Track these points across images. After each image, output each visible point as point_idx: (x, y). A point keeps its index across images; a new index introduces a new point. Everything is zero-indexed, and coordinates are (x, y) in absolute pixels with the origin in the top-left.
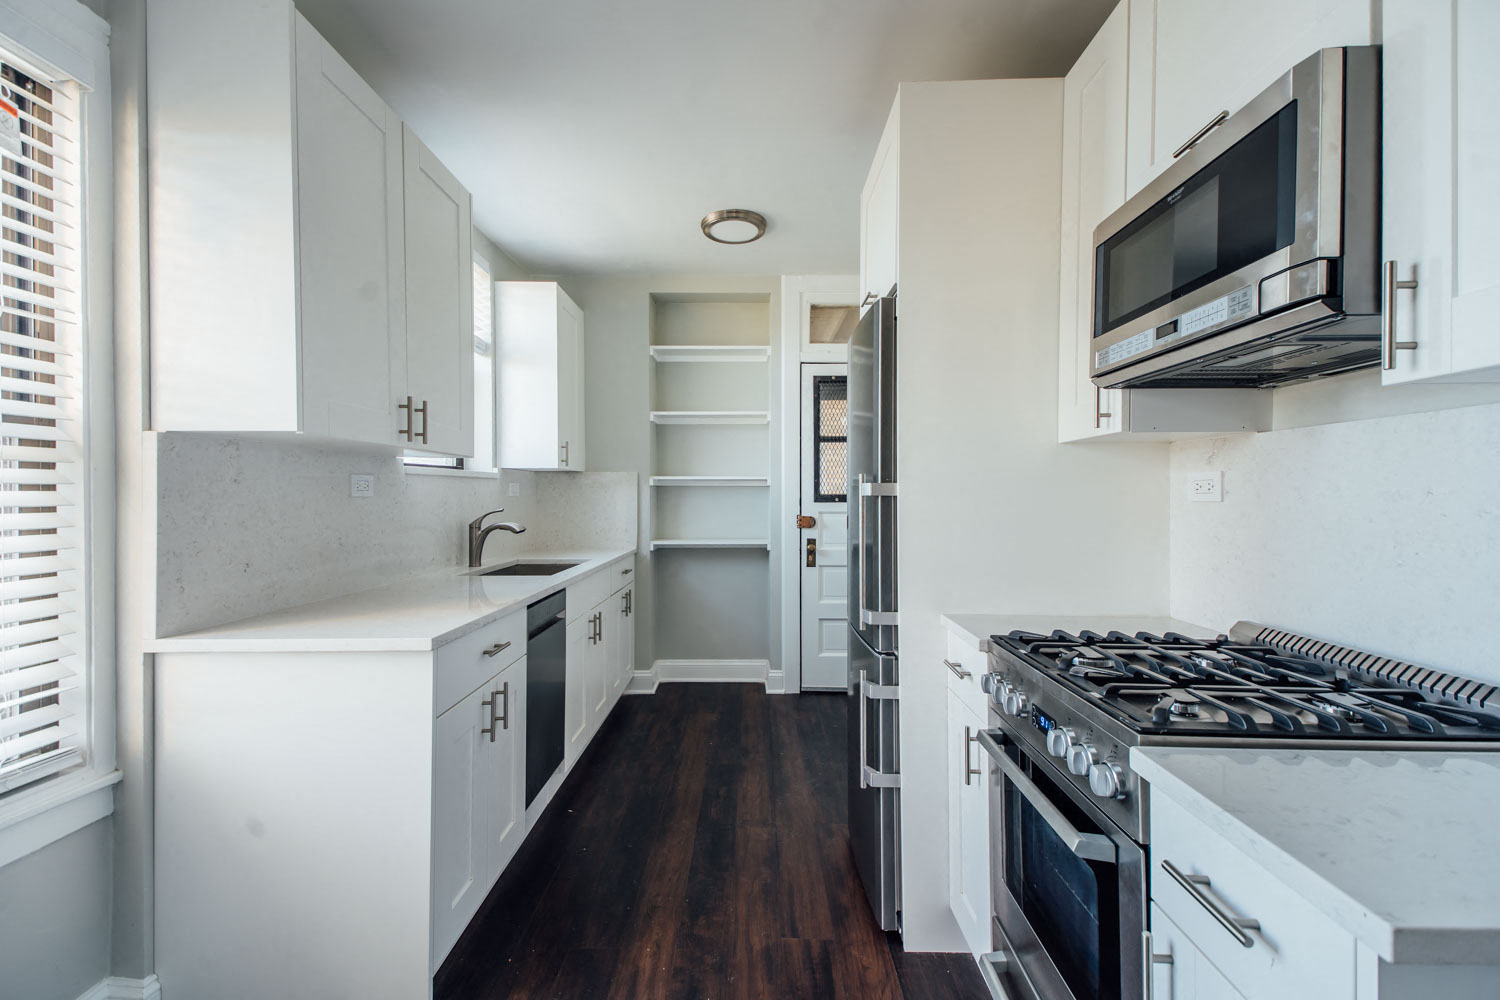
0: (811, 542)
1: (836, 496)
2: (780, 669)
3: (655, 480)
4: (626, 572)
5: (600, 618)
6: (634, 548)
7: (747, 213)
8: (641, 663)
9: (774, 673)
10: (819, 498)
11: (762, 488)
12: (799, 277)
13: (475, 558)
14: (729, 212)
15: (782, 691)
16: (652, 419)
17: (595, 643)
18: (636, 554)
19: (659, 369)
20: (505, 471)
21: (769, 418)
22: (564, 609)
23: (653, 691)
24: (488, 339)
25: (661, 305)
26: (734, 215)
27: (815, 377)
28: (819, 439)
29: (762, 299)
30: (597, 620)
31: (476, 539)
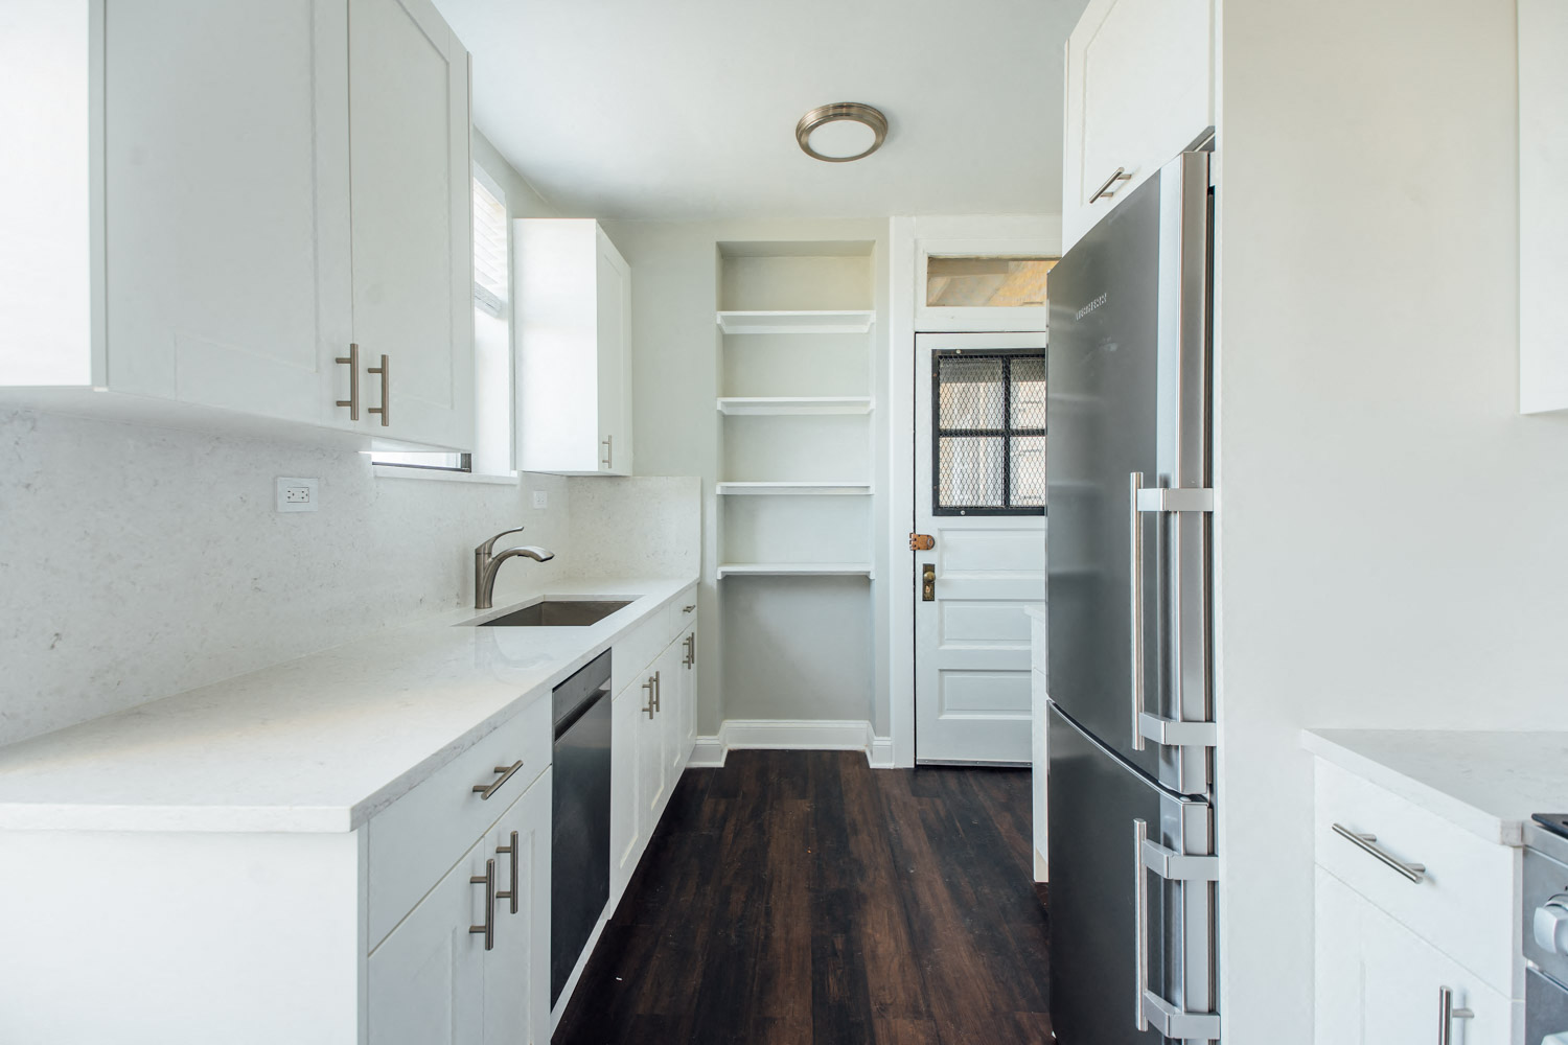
0: (929, 568)
1: (961, 508)
2: (889, 736)
3: (722, 487)
4: (688, 609)
5: (657, 680)
6: (697, 575)
7: (863, 107)
8: (706, 726)
9: (879, 742)
10: (939, 510)
11: (862, 495)
12: (914, 219)
13: (483, 596)
14: (836, 107)
15: (891, 765)
16: (719, 407)
17: (651, 717)
18: (699, 584)
19: (728, 343)
20: (527, 474)
21: (873, 406)
22: (610, 676)
23: (721, 764)
24: (503, 295)
25: (729, 257)
26: (844, 110)
27: (934, 351)
28: (938, 433)
29: (860, 251)
30: (653, 683)
31: (485, 570)
